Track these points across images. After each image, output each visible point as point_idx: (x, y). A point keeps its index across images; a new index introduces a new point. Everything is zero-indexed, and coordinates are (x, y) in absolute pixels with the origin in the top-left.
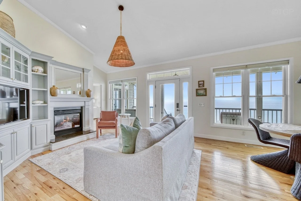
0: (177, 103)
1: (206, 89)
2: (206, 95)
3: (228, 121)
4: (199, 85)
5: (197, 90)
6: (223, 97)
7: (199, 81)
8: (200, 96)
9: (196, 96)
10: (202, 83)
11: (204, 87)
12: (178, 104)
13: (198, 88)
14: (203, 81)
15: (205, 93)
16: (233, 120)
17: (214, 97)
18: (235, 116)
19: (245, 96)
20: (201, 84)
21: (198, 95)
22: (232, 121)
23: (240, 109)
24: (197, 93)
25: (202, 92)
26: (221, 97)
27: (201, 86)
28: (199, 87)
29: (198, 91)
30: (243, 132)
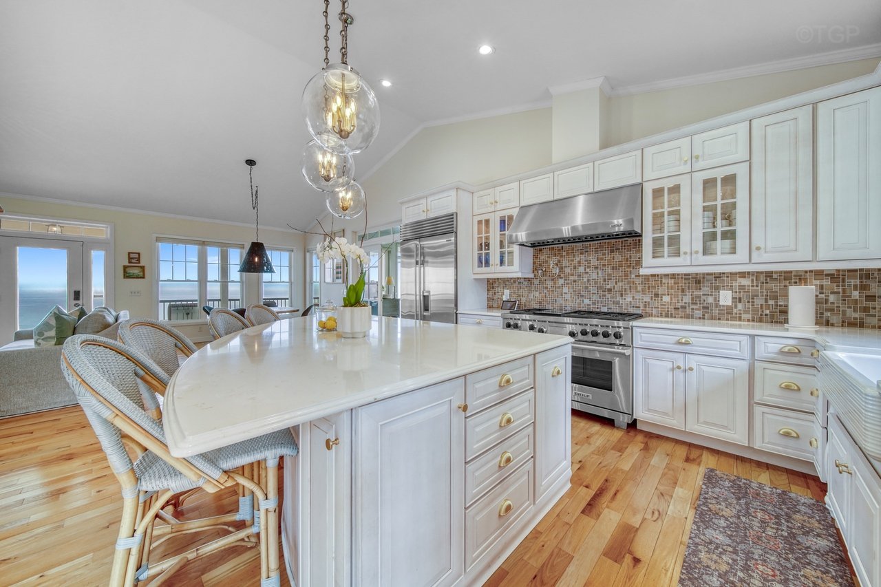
0: (75, 291)
1: (144, 267)
2: (144, 278)
3: (180, 315)
4: (130, 259)
5: (125, 267)
6: (173, 281)
7: (129, 253)
8: (134, 278)
9: (124, 278)
10: (137, 256)
11: (139, 263)
12: (79, 292)
13: (127, 264)
14: (139, 254)
15: (141, 274)
16: (188, 314)
17: (158, 280)
18: (191, 308)
19: (203, 279)
20: (134, 258)
21: (127, 275)
22: (185, 315)
23: (196, 301)
24: (125, 272)
25: (136, 271)
26: (168, 280)
27: (133, 261)
28: (130, 262)
29: (127, 269)
30: (200, 328)
